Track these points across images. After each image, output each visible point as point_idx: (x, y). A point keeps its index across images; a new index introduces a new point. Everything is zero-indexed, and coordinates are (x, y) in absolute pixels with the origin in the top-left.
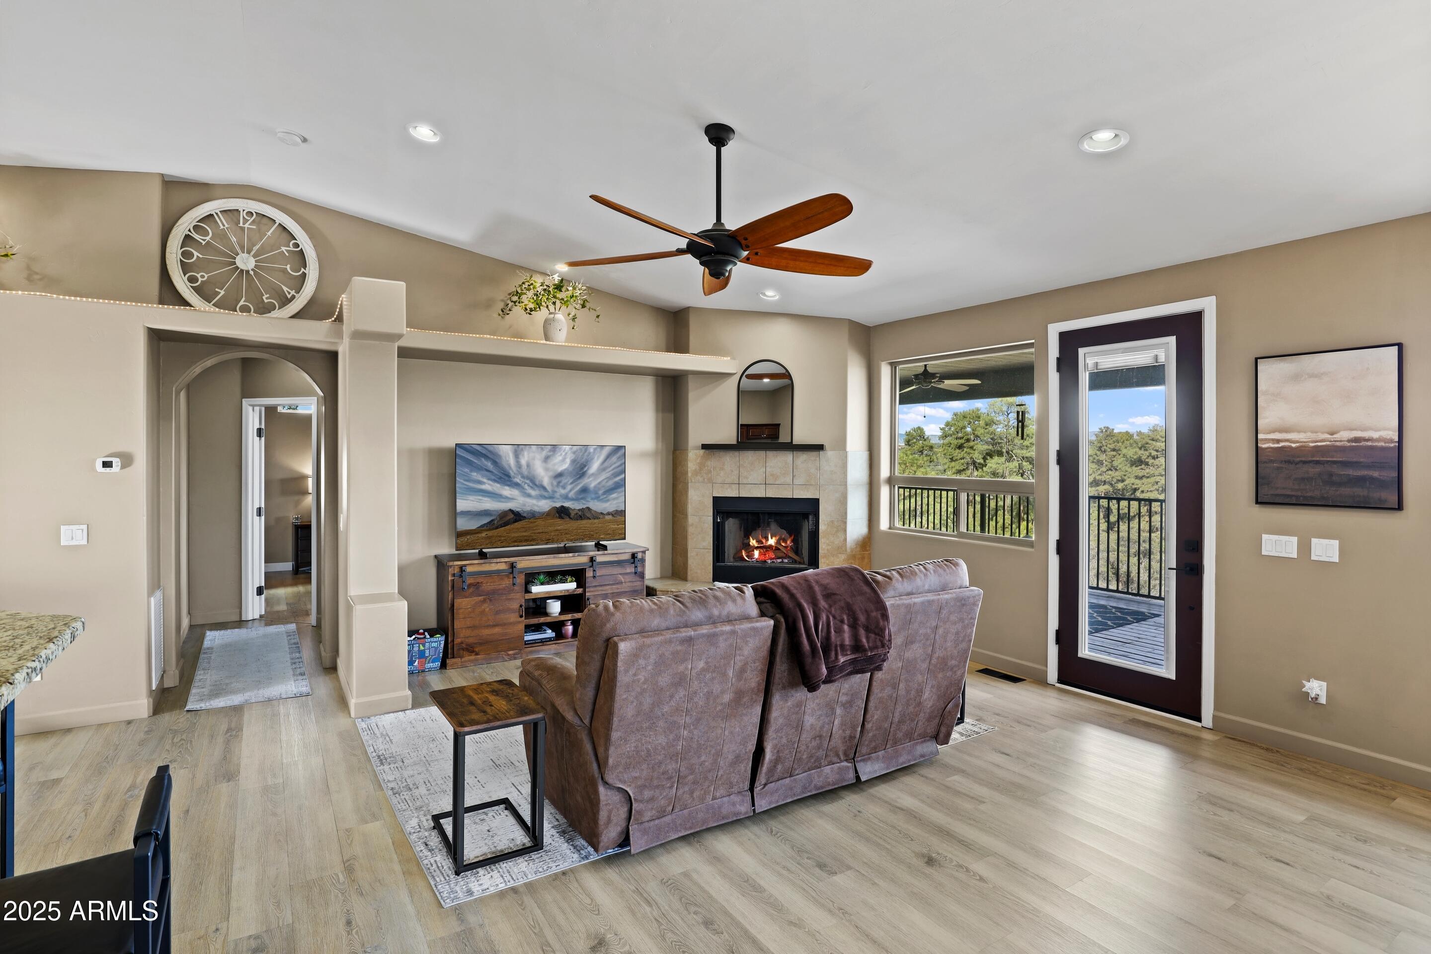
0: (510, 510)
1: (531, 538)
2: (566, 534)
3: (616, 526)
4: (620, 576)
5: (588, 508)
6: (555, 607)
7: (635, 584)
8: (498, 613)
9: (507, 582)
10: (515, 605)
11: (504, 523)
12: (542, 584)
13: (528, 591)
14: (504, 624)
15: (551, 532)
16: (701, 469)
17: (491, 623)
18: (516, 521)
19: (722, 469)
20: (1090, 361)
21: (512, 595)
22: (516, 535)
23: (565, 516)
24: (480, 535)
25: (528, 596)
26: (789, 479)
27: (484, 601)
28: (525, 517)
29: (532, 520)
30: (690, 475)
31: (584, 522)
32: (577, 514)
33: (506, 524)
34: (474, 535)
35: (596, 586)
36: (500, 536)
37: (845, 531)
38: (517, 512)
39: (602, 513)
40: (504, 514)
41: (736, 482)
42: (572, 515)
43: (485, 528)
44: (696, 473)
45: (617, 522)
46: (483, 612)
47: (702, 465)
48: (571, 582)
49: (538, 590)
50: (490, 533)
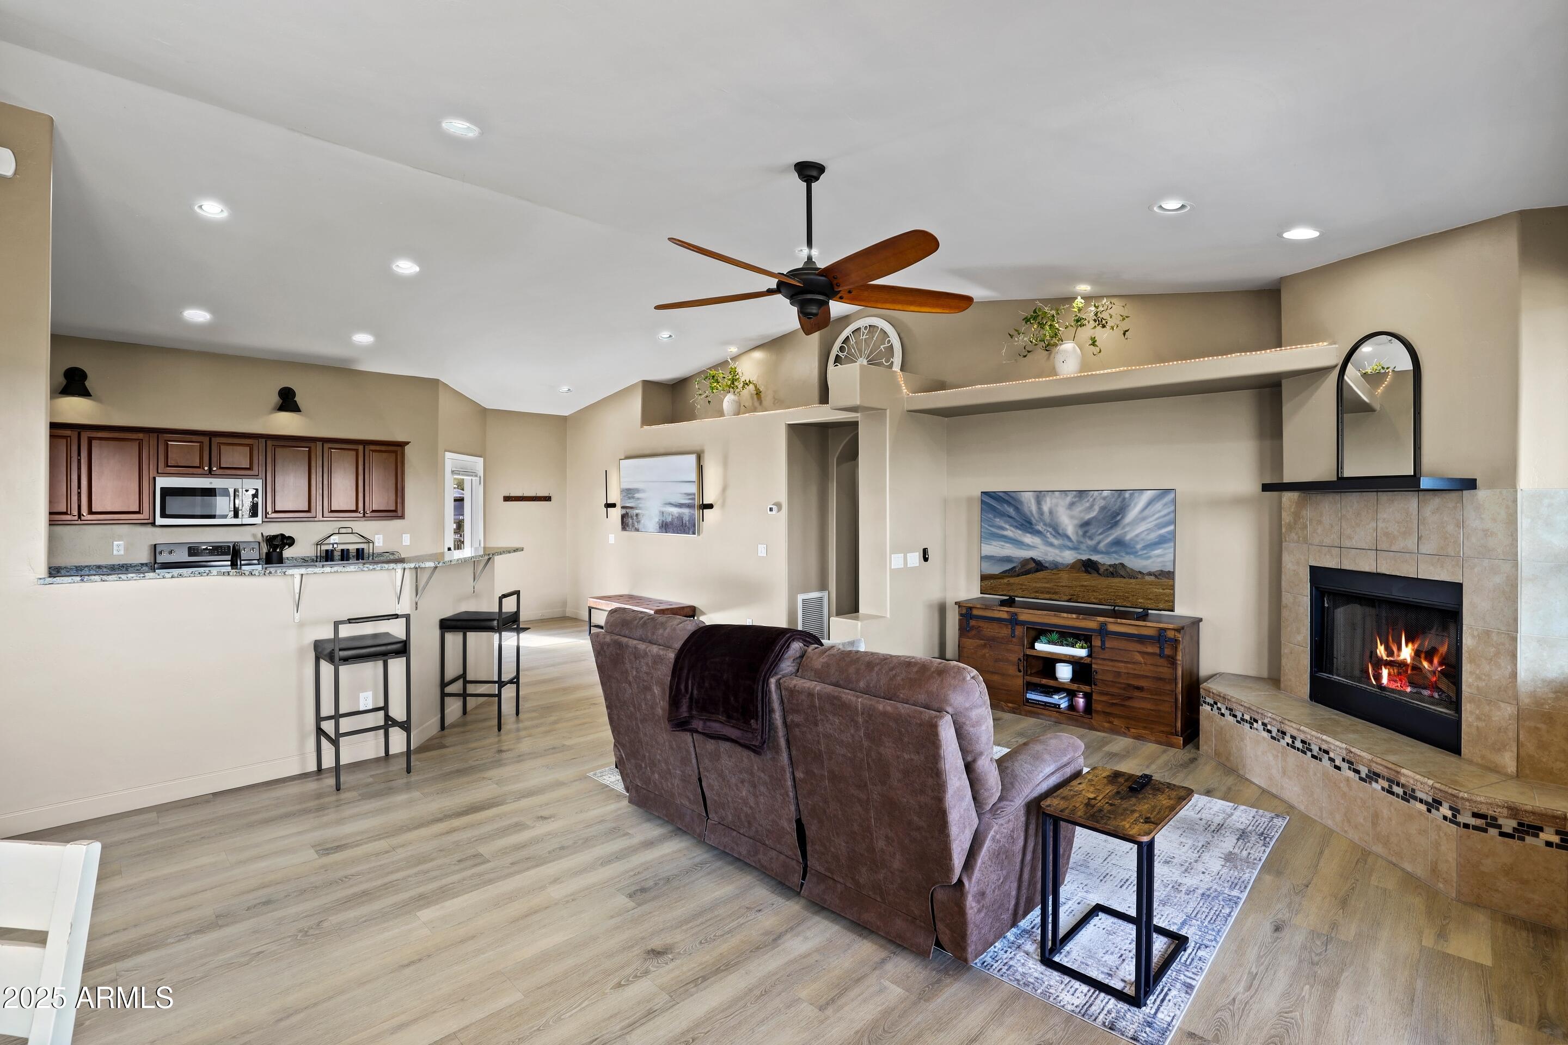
0: (1032, 558)
1: (1053, 591)
2: (1094, 591)
3: (1161, 591)
4: (1137, 653)
5: (1122, 565)
6: (1064, 672)
7: (1161, 670)
8: (997, 660)
9: (1005, 631)
10: (1014, 657)
11: (1026, 571)
12: (1049, 642)
13: (1033, 647)
14: (1003, 675)
15: (1076, 587)
16: (1295, 522)
17: (991, 670)
18: (1037, 571)
19: (1320, 522)
21: (1010, 647)
22: (1038, 585)
23: (1092, 571)
24: (1002, 581)
25: (1029, 652)
26: (1411, 543)
27: (985, 646)
28: (1047, 567)
29: (1054, 571)
31: (1116, 580)
32: (1107, 570)
33: (1027, 572)
34: (997, 580)
35: (1104, 659)
36: (1021, 585)
38: (1039, 561)
39: (1140, 572)
40: (1026, 562)
41: (1336, 545)
42: (1101, 570)
43: (1007, 574)
44: (1291, 528)
45: (1162, 585)
46: (984, 656)
47: (1297, 516)
48: (1082, 647)
49: (1042, 647)
50: (1012, 580)
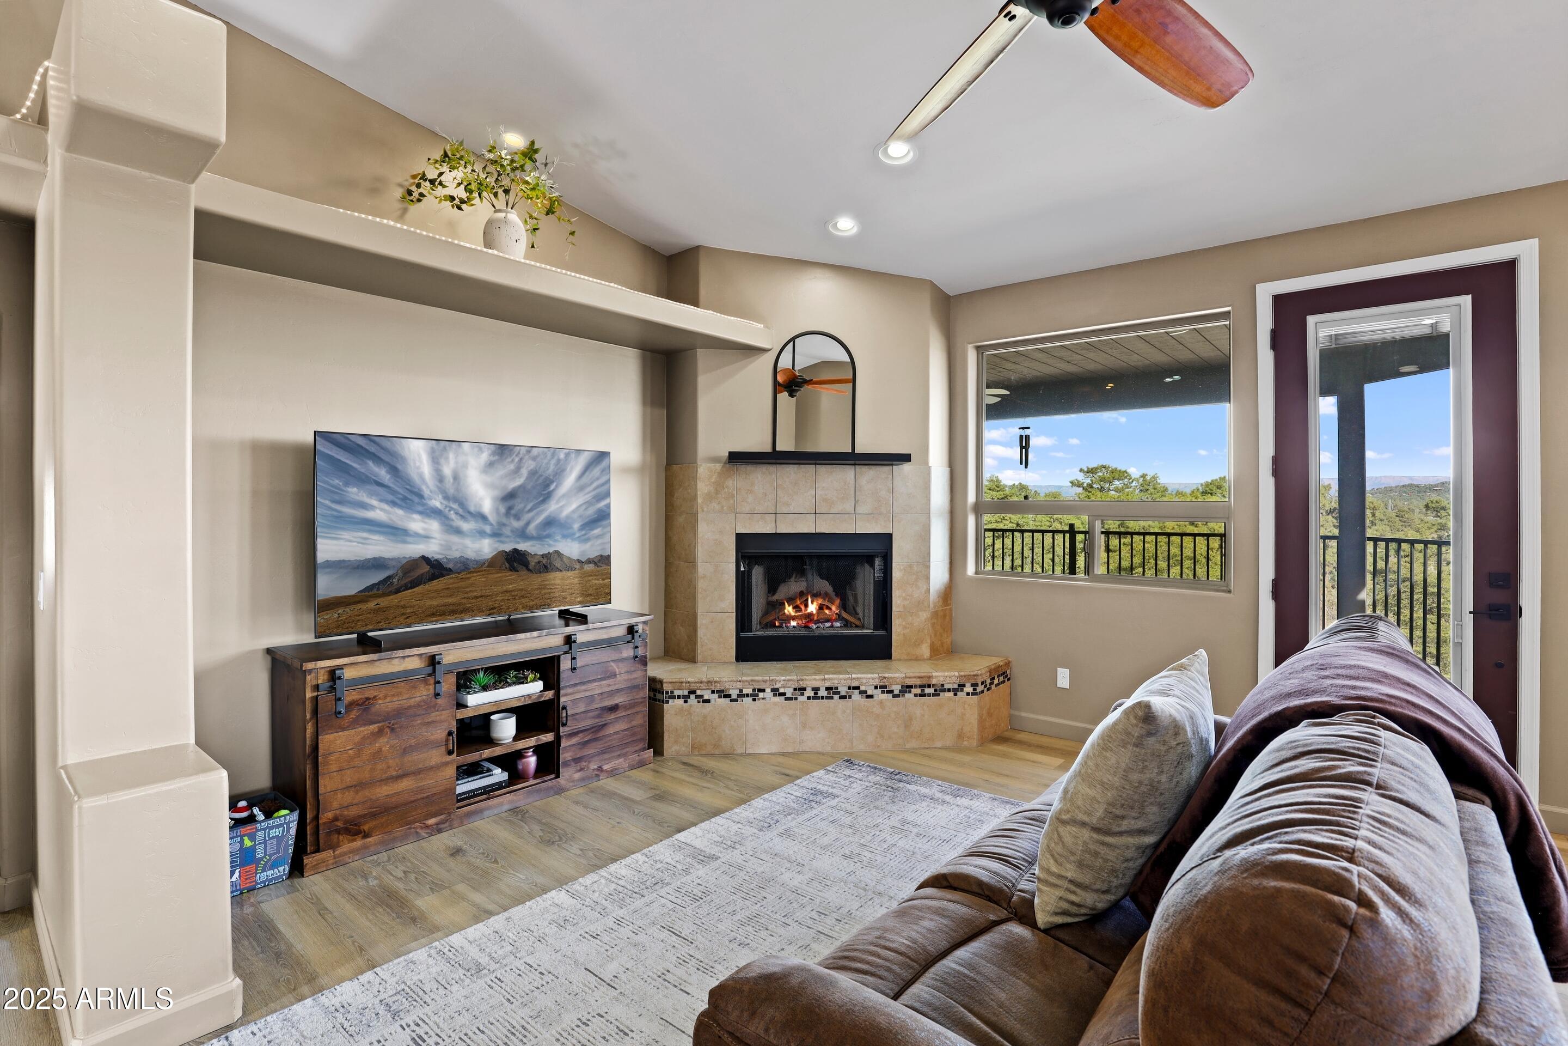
0: (423, 557)
1: (461, 608)
2: (523, 597)
3: (601, 582)
4: (612, 664)
5: (557, 552)
6: (506, 728)
7: (635, 675)
8: (405, 751)
9: (424, 692)
10: (439, 734)
11: (411, 582)
12: (485, 688)
13: (461, 705)
14: (417, 773)
15: (497, 595)
16: (717, 492)
17: (394, 773)
18: (433, 577)
19: (750, 491)
20: (1324, 333)
21: (434, 716)
22: (435, 603)
23: (520, 567)
24: (364, 606)
25: (462, 714)
26: (849, 506)
27: (380, 732)
28: (450, 570)
29: (463, 575)
30: (700, 500)
31: (551, 575)
32: (539, 562)
33: (415, 583)
34: (352, 607)
35: (575, 685)
36: (404, 607)
37: (928, 578)
38: (436, 560)
39: (579, 561)
40: (412, 565)
41: (771, 512)
42: (532, 564)
43: (375, 591)
44: (710, 498)
45: (602, 574)
46: (378, 754)
47: (719, 487)
48: (534, 680)
49: (477, 700)
50: (384, 602)
